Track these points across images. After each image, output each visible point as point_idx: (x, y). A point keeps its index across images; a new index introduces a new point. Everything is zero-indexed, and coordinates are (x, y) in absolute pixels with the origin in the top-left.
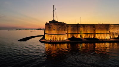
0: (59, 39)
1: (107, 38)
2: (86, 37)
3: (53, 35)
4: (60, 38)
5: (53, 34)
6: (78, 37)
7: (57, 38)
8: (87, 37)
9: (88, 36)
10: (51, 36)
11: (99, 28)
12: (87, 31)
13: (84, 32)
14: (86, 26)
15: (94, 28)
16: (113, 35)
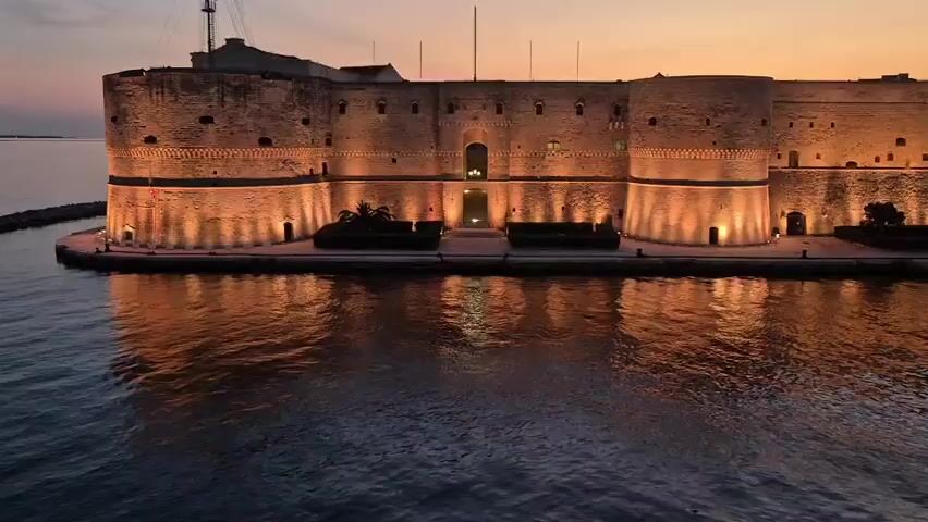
0: (202, 232)
1: (723, 233)
2: (526, 213)
3: (143, 192)
4: (209, 224)
5: (142, 182)
6: (442, 211)
7: (179, 223)
8: (538, 219)
9: (549, 207)
10: (133, 202)
11: (653, 122)
12: (544, 157)
13: (507, 167)
14: (531, 102)
15: (620, 118)
16: (836, 193)
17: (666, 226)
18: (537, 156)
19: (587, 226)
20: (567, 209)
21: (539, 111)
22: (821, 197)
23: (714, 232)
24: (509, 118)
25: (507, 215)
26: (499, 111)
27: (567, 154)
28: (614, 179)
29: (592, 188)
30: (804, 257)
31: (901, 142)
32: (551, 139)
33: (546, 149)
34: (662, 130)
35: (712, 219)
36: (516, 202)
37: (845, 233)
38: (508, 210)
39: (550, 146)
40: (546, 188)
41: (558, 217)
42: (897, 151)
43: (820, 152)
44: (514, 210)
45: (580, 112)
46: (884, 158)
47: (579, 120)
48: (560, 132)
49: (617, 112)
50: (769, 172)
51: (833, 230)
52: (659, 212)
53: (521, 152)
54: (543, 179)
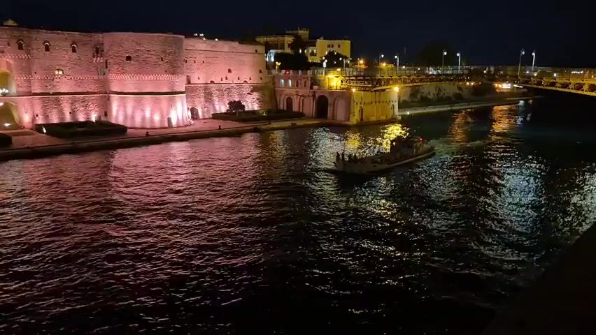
1: (174, 121)
2: (46, 117)
8: (55, 121)
11: (129, 58)
12: (53, 80)
13: (30, 86)
14: (41, 42)
15: (99, 55)
16: (209, 97)
17: (144, 119)
18: (49, 78)
19: (88, 123)
20: (73, 113)
21: (47, 49)
22: (202, 99)
23: (169, 120)
24: (28, 53)
25: (34, 119)
26: (20, 47)
27: (69, 78)
28: (99, 93)
29: (87, 99)
30: (220, 129)
31: (230, 71)
32: (57, 67)
33: (55, 75)
34: (136, 63)
35: (168, 113)
36: (38, 110)
37: (216, 116)
38: (34, 116)
39: (57, 72)
40: (58, 100)
41: (68, 119)
42: (229, 75)
43: (199, 75)
44: (37, 116)
45: (74, 50)
46: (224, 79)
47: (75, 56)
48: (63, 63)
49: (97, 52)
50: (186, 87)
51: (211, 116)
52: (138, 111)
53: (37, 76)
54: (54, 94)
